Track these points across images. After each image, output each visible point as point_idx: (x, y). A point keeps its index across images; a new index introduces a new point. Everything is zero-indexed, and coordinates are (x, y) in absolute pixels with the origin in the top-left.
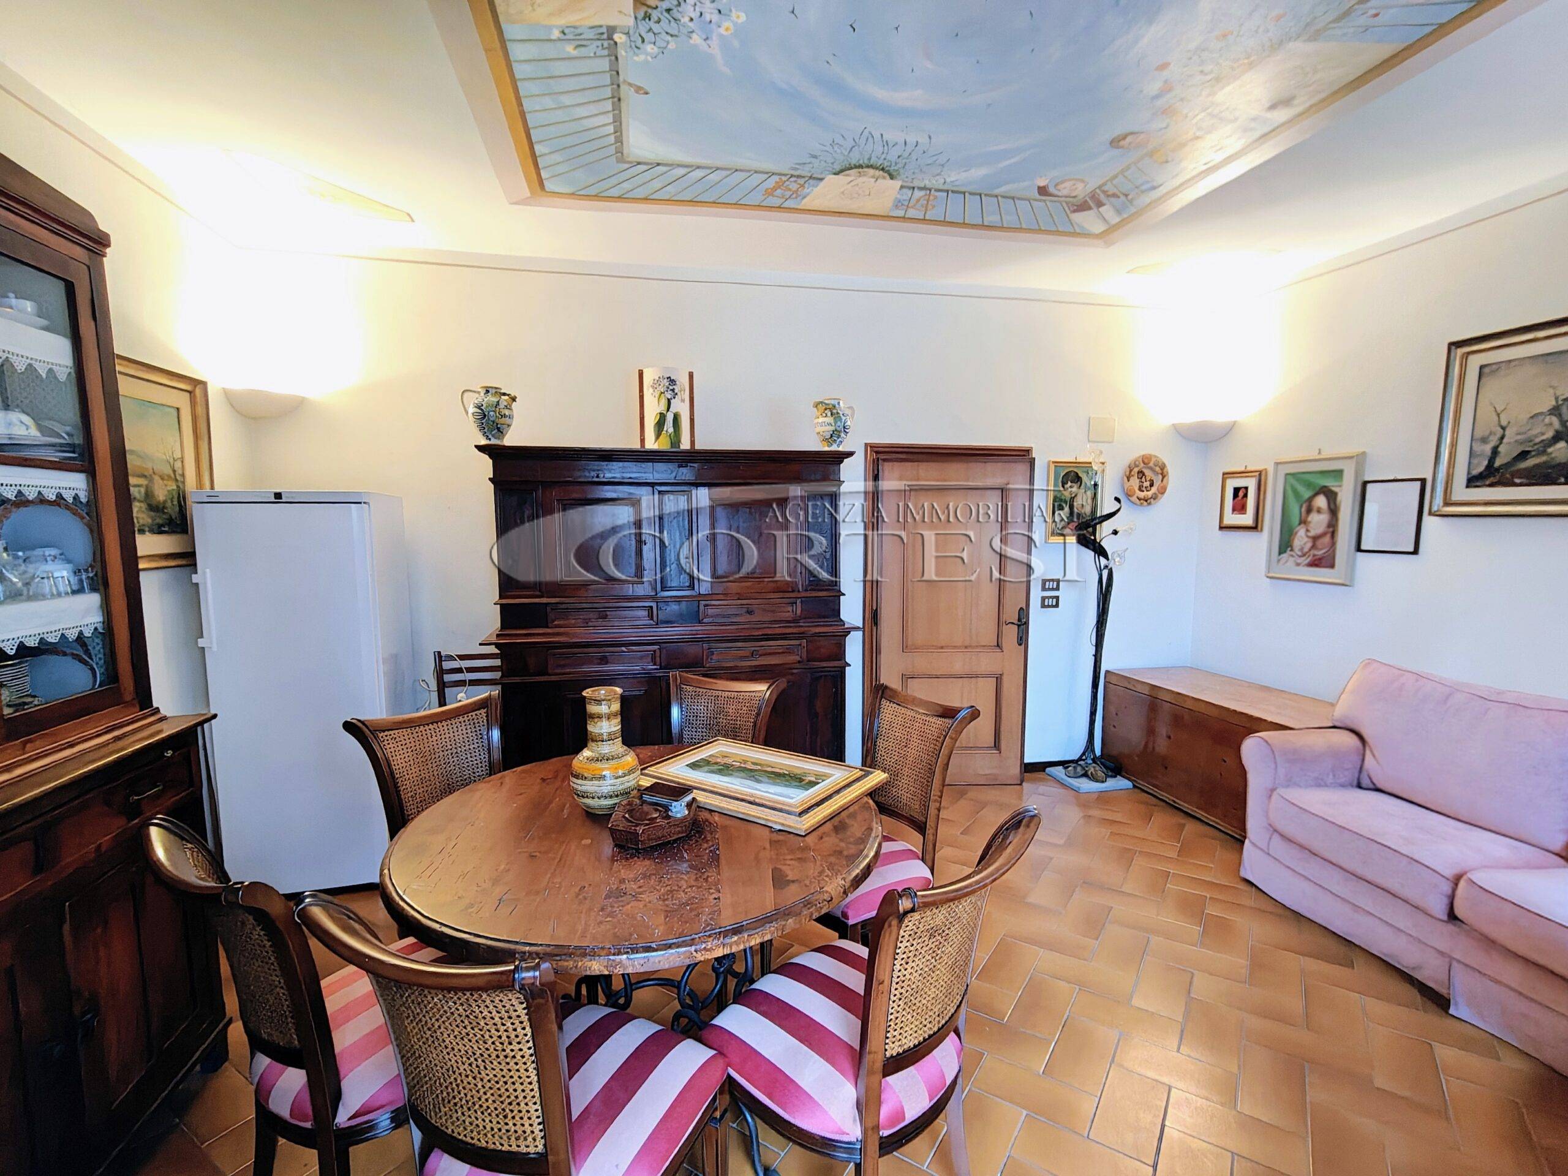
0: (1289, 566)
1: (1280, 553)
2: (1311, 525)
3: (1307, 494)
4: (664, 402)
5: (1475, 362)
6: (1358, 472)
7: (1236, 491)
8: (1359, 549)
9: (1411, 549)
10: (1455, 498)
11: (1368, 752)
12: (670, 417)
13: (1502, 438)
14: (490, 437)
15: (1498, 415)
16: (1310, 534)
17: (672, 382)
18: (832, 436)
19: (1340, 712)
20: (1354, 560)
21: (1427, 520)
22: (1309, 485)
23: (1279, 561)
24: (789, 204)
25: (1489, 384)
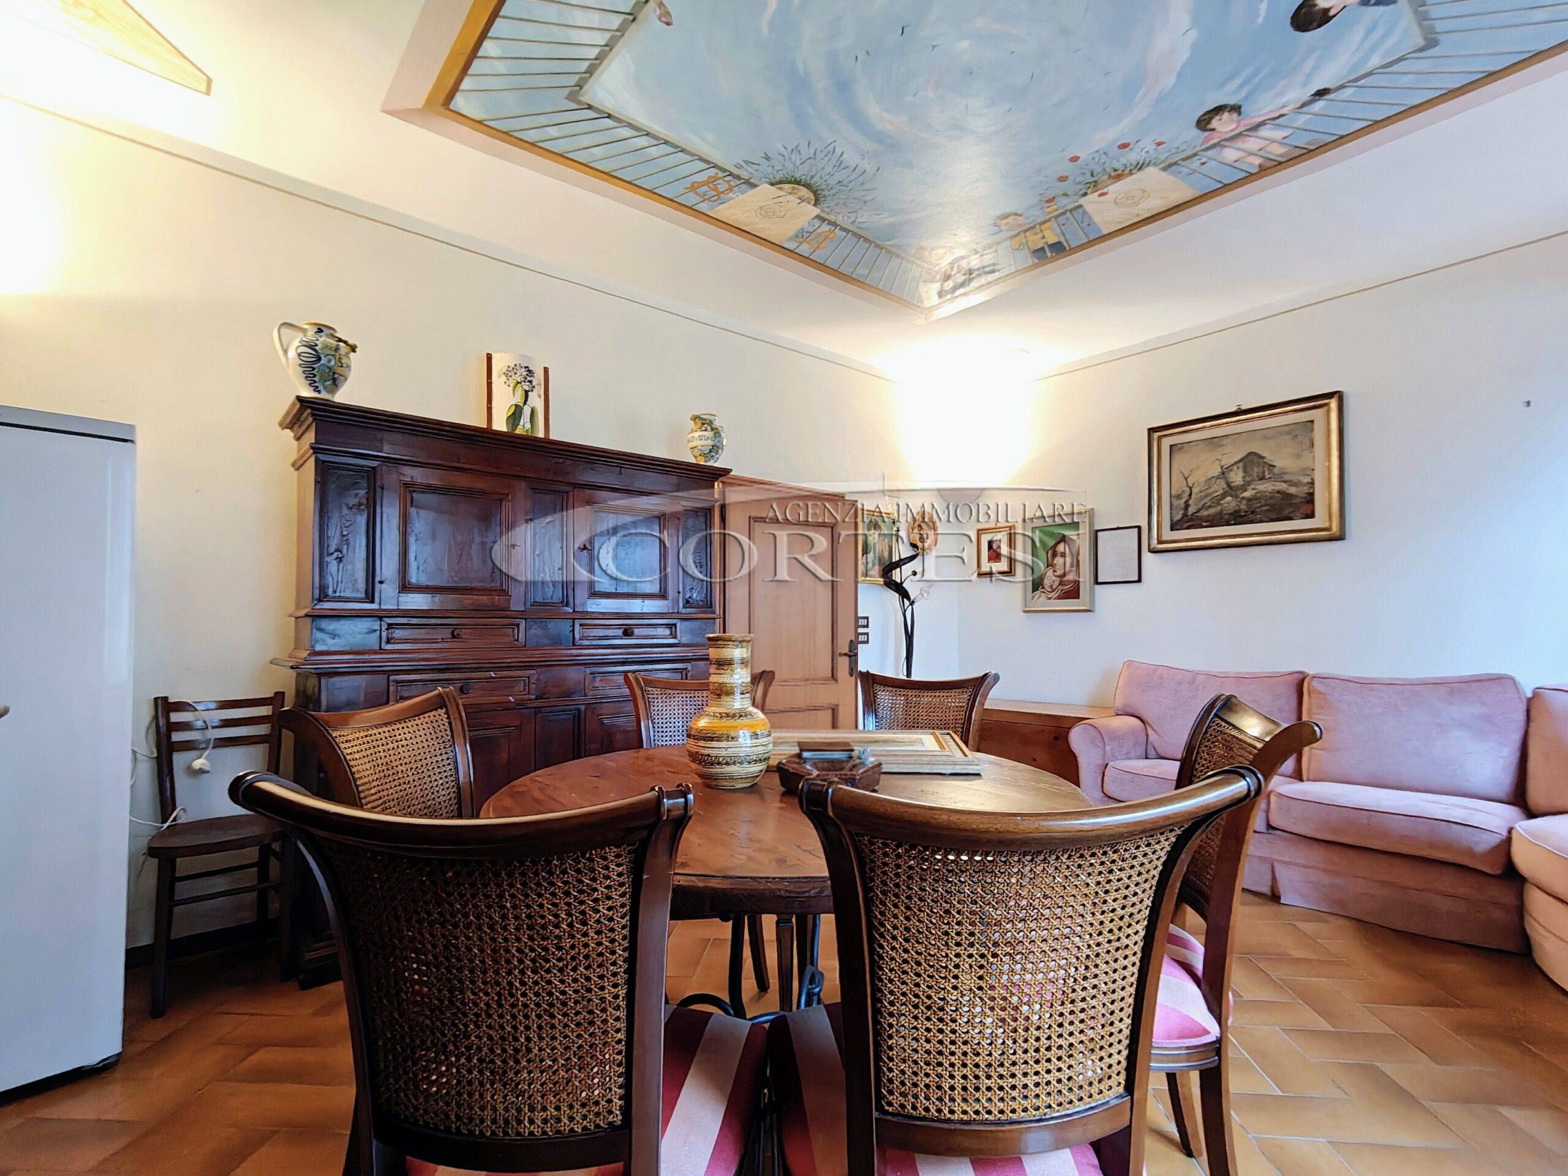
0: (1041, 601)
1: (1033, 592)
2: (1057, 567)
3: (1051, 543)
4: (520, 393)
5: (1166, 443)
6: (1091, 524)
7: (990, 543)
8: (1097, 583)
9: (1136, 578)
10: (1164, 538)
11: (1149, 728)
12: (527, 411)
13: (1190, 495)
14: (321, 388)
15: (1186, 479)
16: (1056, 574)
17: (530, 372)
18: (711, 451)
19: (1119, 703)
20: (1094, 590)
21: (1147, 556)
22: (1051, 535)
23: (1033, 597)
24: (703, 207)
25: (1178, 457)
